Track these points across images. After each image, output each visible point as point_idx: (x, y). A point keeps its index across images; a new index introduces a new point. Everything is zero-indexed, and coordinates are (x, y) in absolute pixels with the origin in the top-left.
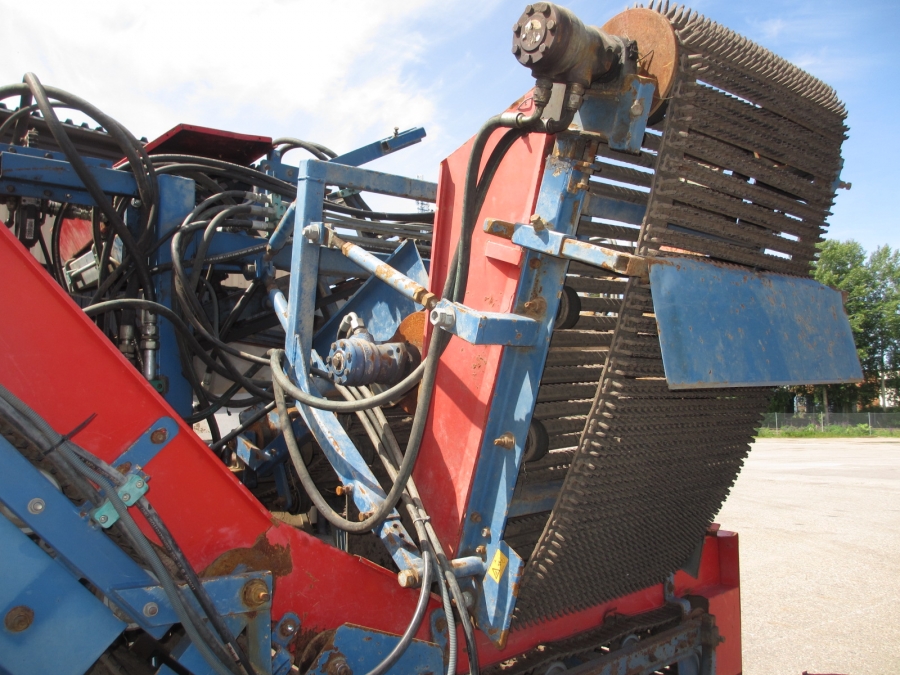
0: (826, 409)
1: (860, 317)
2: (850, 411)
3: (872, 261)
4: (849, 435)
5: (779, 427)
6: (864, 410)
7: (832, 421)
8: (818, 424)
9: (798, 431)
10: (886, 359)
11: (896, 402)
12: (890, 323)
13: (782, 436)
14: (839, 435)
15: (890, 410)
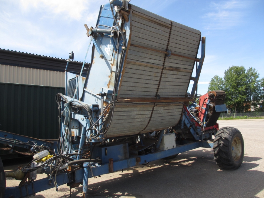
0: (236, 112)
1: (244, 87)
2: (242, 112)
3: (248, 71)
4: (242, 119)
5: (223, 117)
6: (246, 112)
7: (237, 115)
8: (234, 116)
9: (228, 118)
10: (251, 98)
11: (254, 109)
12: (252, 88)
13: (224, 119)
14: (239, 119)
15: (253, 112)
